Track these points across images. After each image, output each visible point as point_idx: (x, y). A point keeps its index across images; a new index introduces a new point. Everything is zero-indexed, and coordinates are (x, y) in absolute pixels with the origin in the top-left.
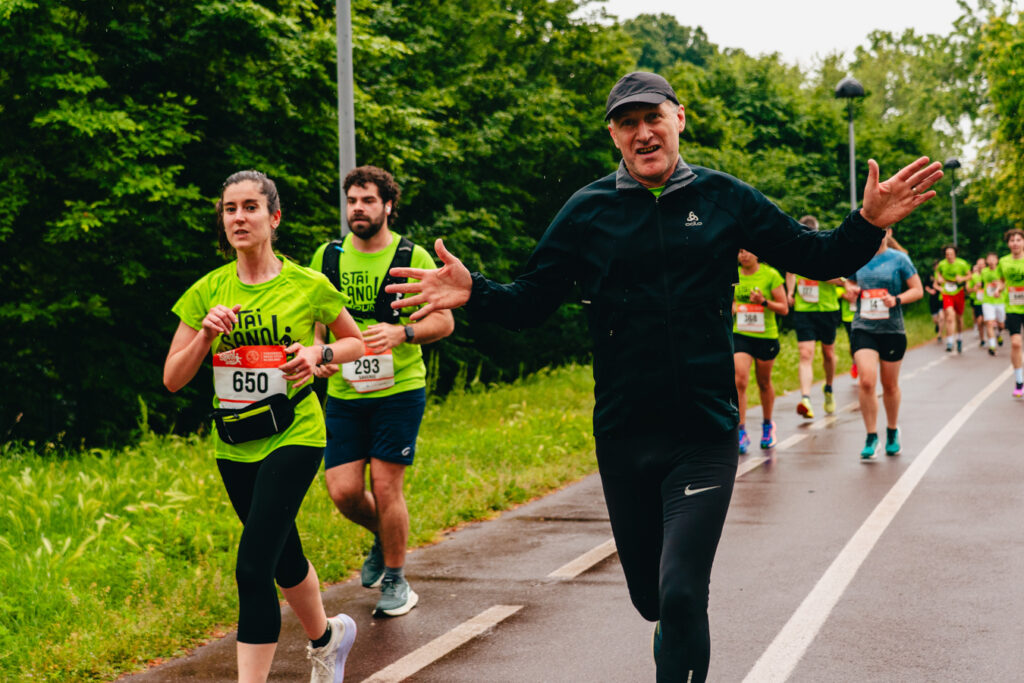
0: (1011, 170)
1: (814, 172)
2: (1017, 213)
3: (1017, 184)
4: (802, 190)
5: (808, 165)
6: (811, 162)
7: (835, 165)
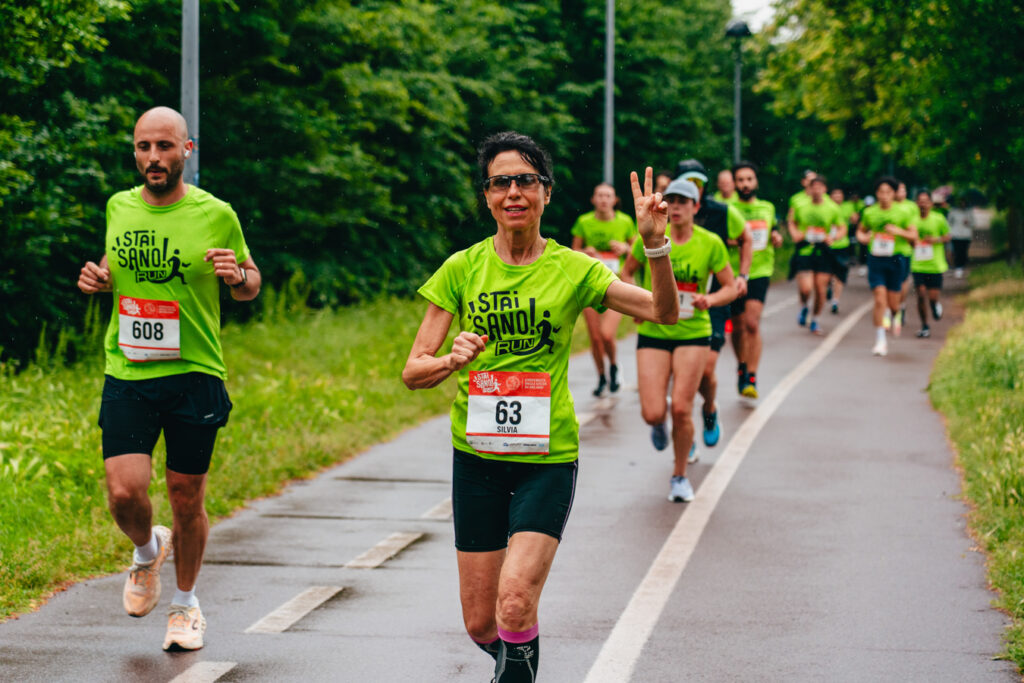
0: (826, 44)
1: (527, 34)
2: (833, 110)
3: (835, 66)
4: (510, 64)
5: (518, 22)
6: (523, 18)
7: (557, 22)
